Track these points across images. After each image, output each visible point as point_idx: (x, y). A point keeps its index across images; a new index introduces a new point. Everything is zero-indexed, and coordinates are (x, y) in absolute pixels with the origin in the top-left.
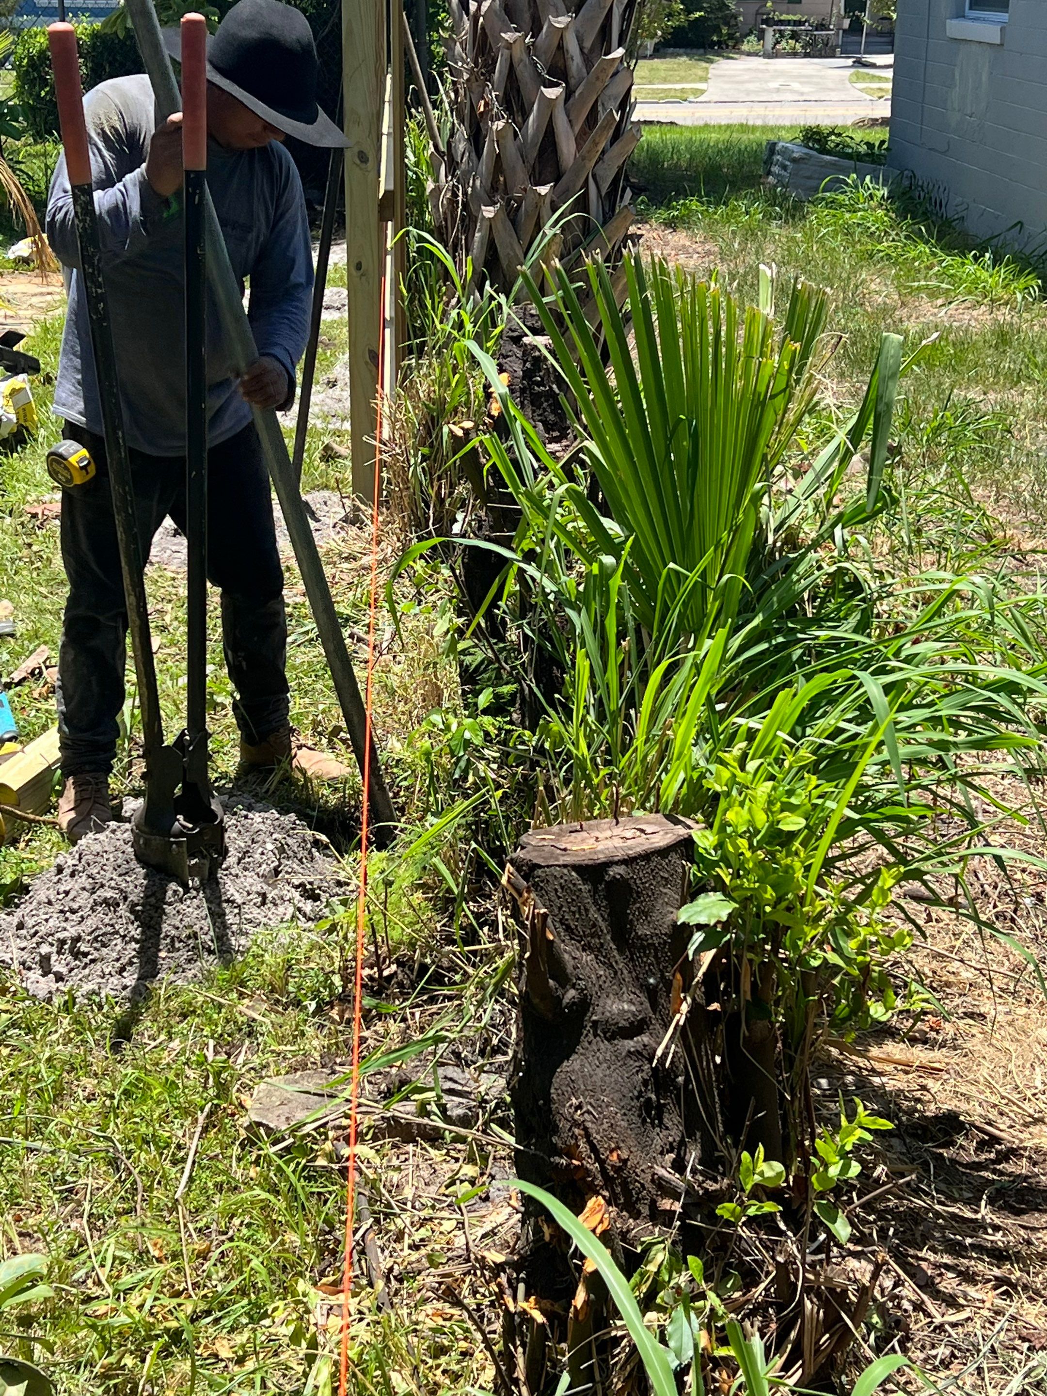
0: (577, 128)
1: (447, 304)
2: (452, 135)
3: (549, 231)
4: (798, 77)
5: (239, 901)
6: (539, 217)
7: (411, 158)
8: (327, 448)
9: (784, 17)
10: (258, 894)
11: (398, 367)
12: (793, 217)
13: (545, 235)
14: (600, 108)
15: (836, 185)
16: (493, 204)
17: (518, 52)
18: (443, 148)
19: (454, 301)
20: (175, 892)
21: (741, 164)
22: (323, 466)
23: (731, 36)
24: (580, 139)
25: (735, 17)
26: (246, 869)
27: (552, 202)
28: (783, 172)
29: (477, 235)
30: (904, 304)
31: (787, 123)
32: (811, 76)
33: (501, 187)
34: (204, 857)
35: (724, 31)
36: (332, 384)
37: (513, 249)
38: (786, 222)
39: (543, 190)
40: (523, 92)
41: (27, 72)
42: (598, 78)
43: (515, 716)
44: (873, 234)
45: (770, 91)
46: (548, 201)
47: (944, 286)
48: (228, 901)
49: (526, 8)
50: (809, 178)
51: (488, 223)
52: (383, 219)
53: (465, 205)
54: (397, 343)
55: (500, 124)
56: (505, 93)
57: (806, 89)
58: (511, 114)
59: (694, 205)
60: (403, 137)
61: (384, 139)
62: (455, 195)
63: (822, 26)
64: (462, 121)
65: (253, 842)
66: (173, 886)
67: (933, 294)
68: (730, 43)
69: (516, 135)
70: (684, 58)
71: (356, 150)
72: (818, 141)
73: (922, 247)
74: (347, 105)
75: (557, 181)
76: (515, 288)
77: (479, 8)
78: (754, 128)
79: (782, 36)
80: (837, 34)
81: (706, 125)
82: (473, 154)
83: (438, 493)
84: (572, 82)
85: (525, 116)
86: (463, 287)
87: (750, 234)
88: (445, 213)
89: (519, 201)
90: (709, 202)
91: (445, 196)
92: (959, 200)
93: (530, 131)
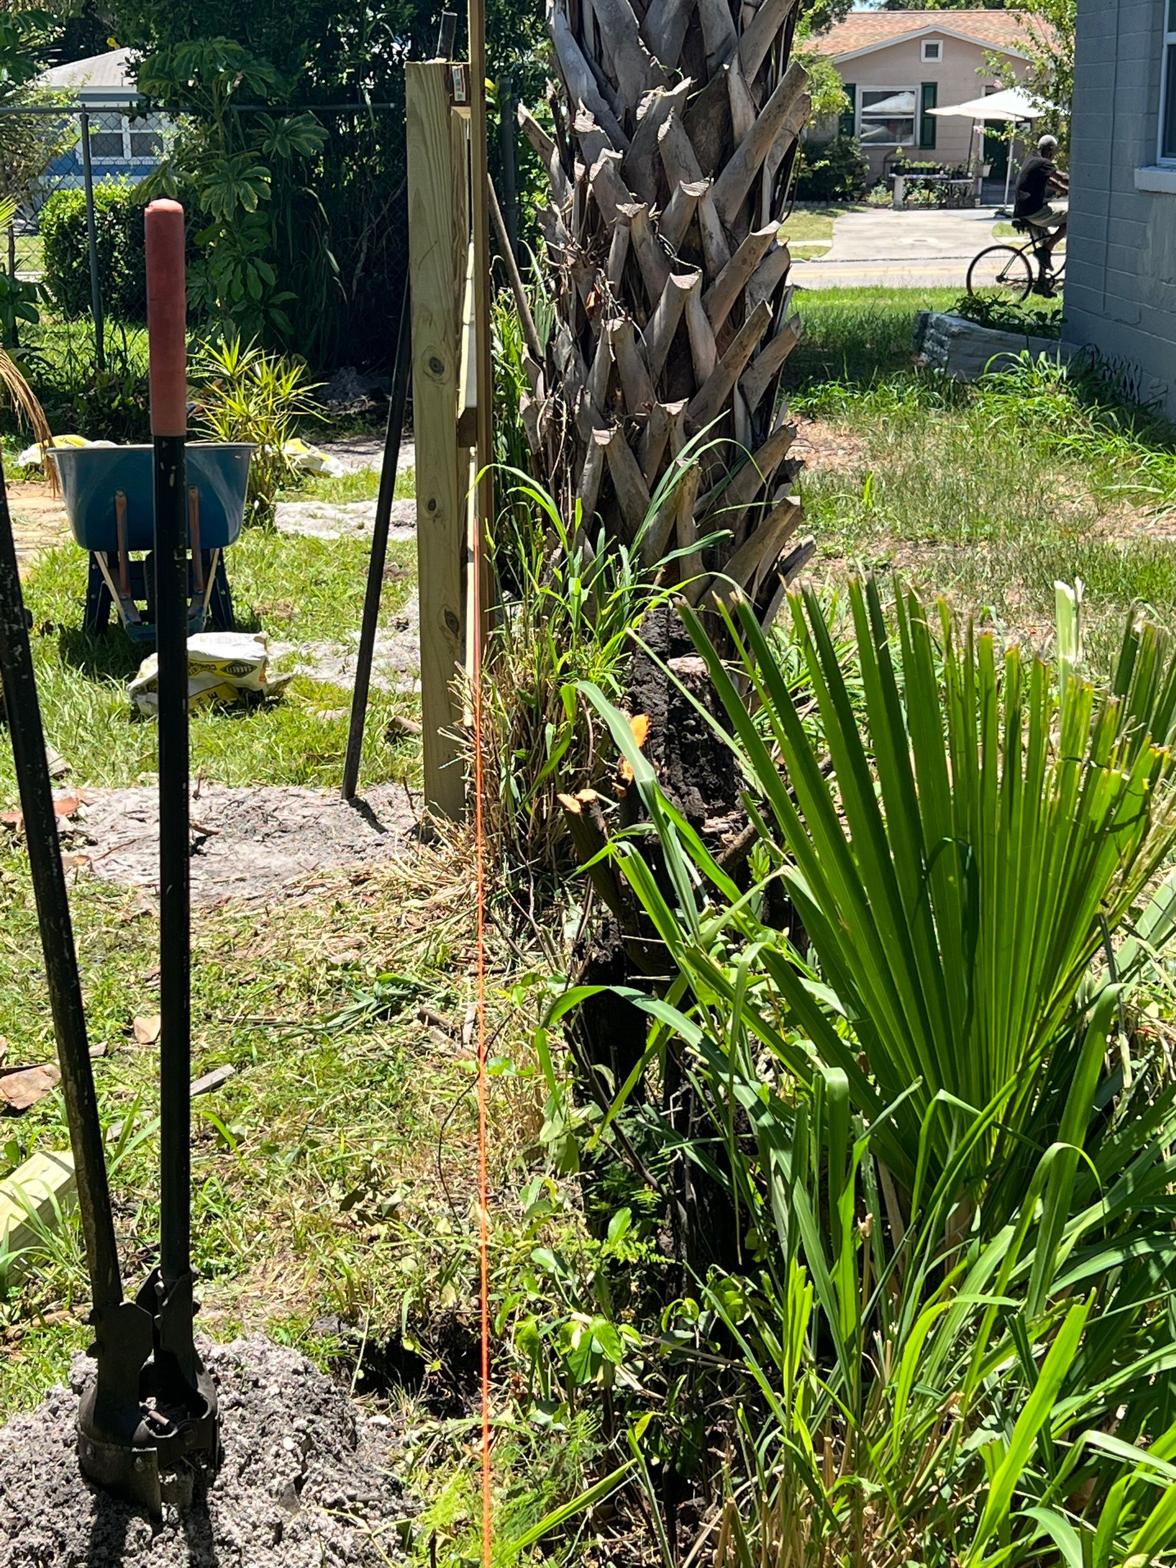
0: (718, 327)
1: (548, 556)
2: (553, 337)
3: (683, 462)
4: (935, 232)
5: (240, 1542)
6: (668, 444)
7: (498, 349)
8: (394, 724)
9: (916, 165)
10: (270, 1526)
11: (483, 639)
12: (956, 404)
13: (677, 467)
14: (748, 300)
15: (1004, 364)
16: (608, 426)
17: (639, 229)
18: (542, 353)
19: (557, 553)
20: (140, 1533)
21: (887, 338)
22: (388, 747)
23: (856, 187)
24: (722, 341)
25: (860, 165)
26: (251, 1483)
27: (686, 423)
28: (938, 349)
29: (587, 466)
30: (1102, 514)
31: (929, 286)
32: (949, 230)
33: (619, 405)
34: (185, 1471)
35: (849, 181)
36: (402, 626)
37: (634, 485)
38: (947, 410)
39: (674, 408)
40: (646, 282)
41: (56, 242)
42: (744, 261)
43: (664, 1239)
44: (1052, 423)
45: (904, 248)
46: (680, 422)
47: (1150, 489)
48: (222, 1542)
49: (649, 171)
50: (971, 355)
51: (599, 452)
52: (463, 441)
53: (571, 428)
54: (482, 608)
55: (617, 323)
56: (623, 283)
57: (944, 245)
58: (631, 309)
59: (837, 391)
60: (487, 322)
61: (466, 330)
62: (557, 414)
63: (958, 174)
64: (566, 319)
65: (264, 1433)
66: (137, 1523)
67: (1137, 501)
68: (856, 194)
69: (637, 336)
70: (805, 212)
71: (427, 357)
72: (979, 312)
73: (1118, 440)
74: (416, 299)
75: (692, 396)
76: (639, 537)
77: (587, 172)
78: (891, 293)
79: (914, 186)
80: (976, 183)
81: (836, 290)
82: (581, 362)
83: (539, 811)
84: (711, 266)
85: (650, 310)
86: (570, 535)
87: (904, 425)
88: (544, 437)
89: (643, 422)
90: (854, 387)
91: (544, 415)
92: (1155, 381)
93: (657, 331)
